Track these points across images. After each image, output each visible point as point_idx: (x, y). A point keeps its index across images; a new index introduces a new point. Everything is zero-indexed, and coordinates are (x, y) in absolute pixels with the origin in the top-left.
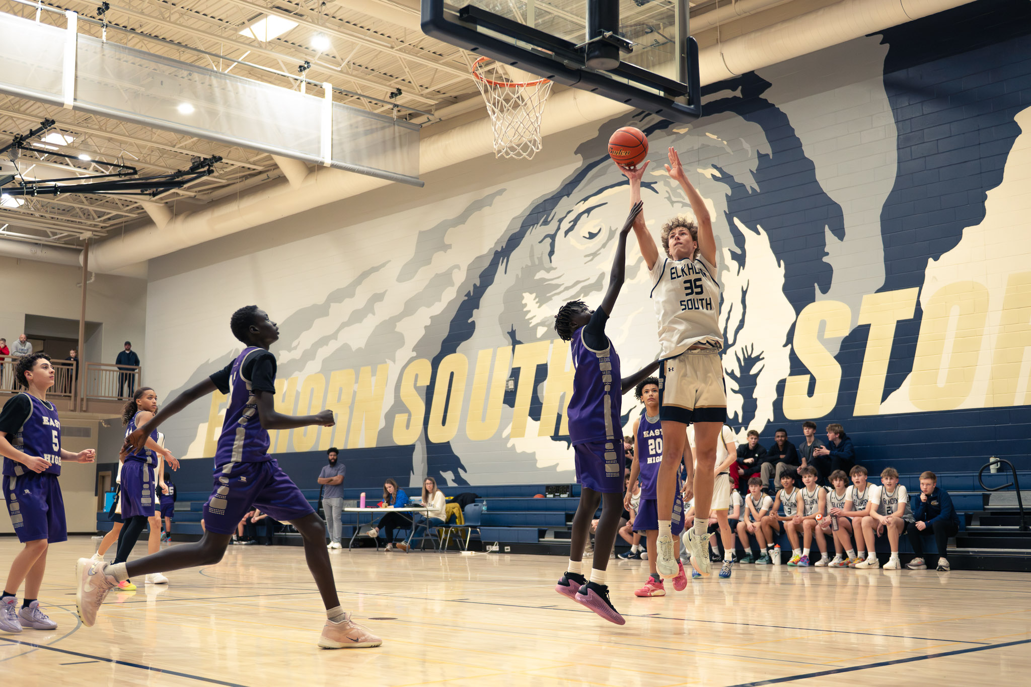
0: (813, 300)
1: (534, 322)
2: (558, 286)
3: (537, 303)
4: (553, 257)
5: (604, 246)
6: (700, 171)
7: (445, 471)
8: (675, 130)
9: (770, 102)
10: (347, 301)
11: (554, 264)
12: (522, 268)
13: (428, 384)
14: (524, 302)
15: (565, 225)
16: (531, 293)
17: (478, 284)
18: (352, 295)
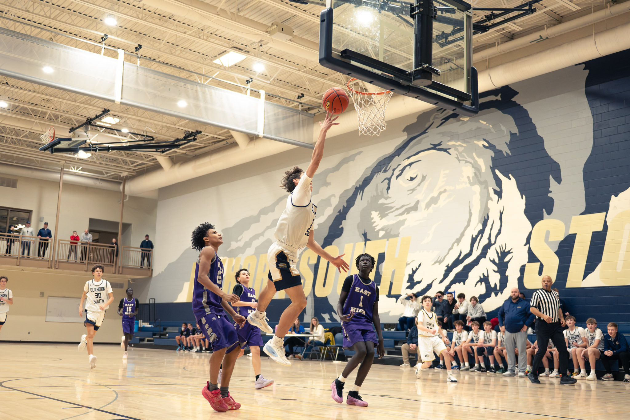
0: (542, 218)
1: (377, 228)
2: (392, 208)
3: (379, 217)
4: (389, 191)
5: (419, 185)
6: (476, 142)
7: (324, 313)
8: (461, 119)
9: (517, 103)
10: (270, 214)
11: (389, 195)
12: (371, 197)
13: (315, 262)
14: (372, 216)
15: (397, 173)
16: (376, 211)
17: (345, 206)
18: (273, 211)
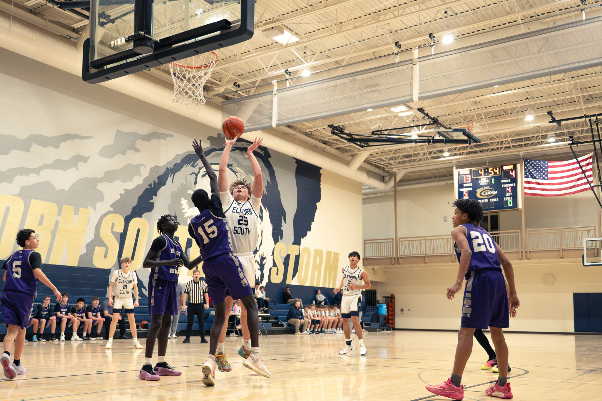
1: (186, 215)
3: (188, 206)
4: (196, 185)
9: (271, 163)
12: (181, 184)
13: (121, 231)
15: (202, 172)
16: (185, 199)
17: (156, 182)
